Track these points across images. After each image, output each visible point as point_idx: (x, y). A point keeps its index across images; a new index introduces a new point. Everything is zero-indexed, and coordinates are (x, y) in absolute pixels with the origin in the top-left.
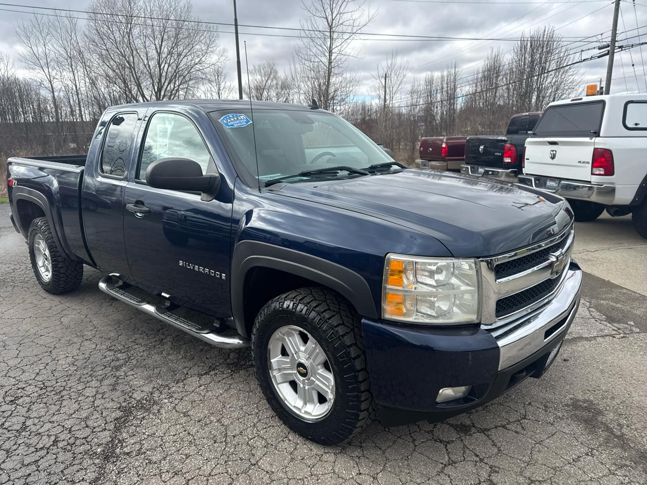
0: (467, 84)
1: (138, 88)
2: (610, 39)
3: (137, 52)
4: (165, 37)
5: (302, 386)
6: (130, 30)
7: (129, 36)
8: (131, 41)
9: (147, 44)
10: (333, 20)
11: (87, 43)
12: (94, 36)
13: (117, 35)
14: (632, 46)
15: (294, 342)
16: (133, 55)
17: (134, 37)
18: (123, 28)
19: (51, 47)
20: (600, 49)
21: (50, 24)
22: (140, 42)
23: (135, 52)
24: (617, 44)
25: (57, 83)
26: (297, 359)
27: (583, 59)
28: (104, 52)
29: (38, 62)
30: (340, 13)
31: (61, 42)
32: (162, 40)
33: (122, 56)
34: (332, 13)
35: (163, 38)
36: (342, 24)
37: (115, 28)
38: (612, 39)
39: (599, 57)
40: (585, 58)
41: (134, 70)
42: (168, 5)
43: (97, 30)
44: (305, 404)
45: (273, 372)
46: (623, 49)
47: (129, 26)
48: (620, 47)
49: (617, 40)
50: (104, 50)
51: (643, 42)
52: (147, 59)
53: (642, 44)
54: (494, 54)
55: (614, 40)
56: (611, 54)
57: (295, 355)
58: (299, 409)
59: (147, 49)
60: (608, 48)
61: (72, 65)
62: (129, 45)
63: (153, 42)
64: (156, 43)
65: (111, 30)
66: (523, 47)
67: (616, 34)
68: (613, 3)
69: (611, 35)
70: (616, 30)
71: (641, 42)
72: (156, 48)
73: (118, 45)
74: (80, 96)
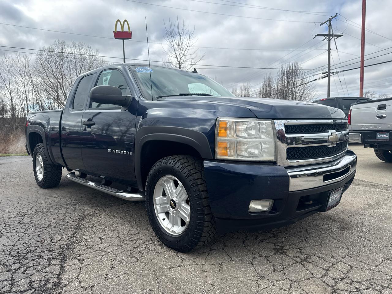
0: (255, 94)
1: (65, 97)
2: (327, 69)
3: (65, 77)
4: (83, 69)
5: (172, 214)
6: (62, 65)
7: (61, 68)
8: (62, 71)
9: (72, 72)
10: (180, 59)
11: (35, 71)
12: (40, 68)
13: (54, 67)
14: (339, 72)
15: (170, 187)
16: (62, 79)
17: (64, 68)
18: (57, 63)
19: (12, 74)
20: (323, 74)
21: (14, 62)
22: (67, 72)
23: (64, 77)
24: (331, 71)
25: (15, 95)
26: (170, 197)
27: (315, 79)
28: (45, 77)
29: (3, 82)
30: (184, 56)
31: (19, 71)
32: (81, 70)
33: (56, 79)
34: (180, 55)
35: (81, 69)
36: (185, 61)
37: (52, 64)
38: (328, 69)
39: (323, 78)
40: (316, 79)
41: (63, 87)
42: (85, 51)
43: (42, 64)
44: (173, 226)
45: (157, 205)
46: (335, 74)
47: (61, 62)
48: (333, 73)
49: (331, 69)
50: (45, 75)
51: (344, 70)
52: (71, 81)
53: (344, 71)
54: (268, 77)
55: (329, 70)
56: (329, 76)
57: (170, 195)
58: (169, 229)
59: (71, 75)
60: (327, 74)
61: (24, 84)
62: (60, 73)
63: (76, 71)
64: (77, 72)
65: (50, 65)
66: (282, 73)
67: (330, 66)
68: (327, 51)
69: (328, 67)
70: (330, 64)
71: (343, 70)
72: (77, 75)
73: (54, 73)
74: (28, 101)
